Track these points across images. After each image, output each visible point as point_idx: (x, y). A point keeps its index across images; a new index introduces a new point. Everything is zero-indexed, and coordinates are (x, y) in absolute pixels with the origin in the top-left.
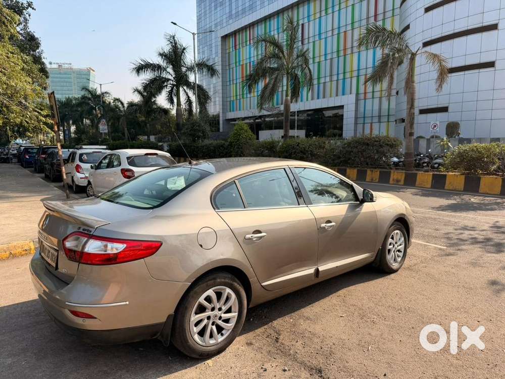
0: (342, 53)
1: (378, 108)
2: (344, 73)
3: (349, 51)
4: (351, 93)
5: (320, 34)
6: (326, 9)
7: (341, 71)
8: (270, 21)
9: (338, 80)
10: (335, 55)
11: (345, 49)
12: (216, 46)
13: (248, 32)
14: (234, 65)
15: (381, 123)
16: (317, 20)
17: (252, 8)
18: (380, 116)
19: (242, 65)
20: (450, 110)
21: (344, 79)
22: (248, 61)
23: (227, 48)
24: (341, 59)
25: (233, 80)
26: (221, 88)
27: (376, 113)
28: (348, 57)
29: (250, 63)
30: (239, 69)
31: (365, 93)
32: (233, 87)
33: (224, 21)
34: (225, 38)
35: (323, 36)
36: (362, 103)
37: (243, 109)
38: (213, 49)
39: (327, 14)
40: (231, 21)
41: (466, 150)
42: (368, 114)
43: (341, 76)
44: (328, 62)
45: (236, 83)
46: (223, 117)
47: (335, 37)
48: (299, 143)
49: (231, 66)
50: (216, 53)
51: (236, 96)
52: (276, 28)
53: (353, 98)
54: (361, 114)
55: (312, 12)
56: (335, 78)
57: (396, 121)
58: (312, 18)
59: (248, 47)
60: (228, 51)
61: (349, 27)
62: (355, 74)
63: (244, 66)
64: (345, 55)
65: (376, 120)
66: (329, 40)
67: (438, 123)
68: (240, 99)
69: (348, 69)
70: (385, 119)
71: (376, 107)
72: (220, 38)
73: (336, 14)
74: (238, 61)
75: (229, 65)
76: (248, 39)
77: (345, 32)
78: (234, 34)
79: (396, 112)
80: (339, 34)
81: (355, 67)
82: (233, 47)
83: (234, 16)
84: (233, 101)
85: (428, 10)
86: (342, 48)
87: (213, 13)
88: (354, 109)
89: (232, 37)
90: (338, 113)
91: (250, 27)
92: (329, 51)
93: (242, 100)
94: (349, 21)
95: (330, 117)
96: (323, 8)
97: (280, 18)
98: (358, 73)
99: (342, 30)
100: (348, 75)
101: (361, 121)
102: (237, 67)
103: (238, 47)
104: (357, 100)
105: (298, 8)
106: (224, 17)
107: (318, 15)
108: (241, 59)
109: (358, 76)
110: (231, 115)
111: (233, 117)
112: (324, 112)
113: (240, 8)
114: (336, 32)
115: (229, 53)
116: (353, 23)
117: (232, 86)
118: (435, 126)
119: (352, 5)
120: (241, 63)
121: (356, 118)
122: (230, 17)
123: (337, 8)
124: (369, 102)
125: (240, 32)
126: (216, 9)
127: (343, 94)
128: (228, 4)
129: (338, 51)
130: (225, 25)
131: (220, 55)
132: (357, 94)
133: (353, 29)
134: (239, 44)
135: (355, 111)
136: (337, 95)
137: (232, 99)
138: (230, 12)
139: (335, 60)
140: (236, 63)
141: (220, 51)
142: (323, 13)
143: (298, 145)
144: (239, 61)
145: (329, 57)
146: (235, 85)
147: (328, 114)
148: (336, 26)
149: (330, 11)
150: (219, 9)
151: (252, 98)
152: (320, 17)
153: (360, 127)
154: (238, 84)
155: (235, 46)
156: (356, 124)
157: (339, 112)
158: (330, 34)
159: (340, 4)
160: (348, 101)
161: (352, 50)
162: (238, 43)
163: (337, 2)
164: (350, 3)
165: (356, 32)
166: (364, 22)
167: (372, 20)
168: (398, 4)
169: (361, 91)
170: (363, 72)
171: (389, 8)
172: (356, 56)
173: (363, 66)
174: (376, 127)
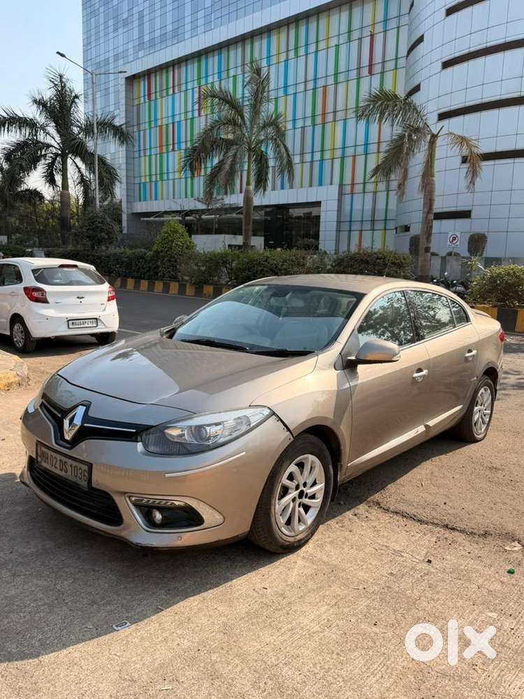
0: (319, 120)
1: (371, 207)
2: (322, 151)
3: (330, 118)
4: (331, 184)
5: (286, 87)
6: (296, 49)
7: (318, 147)
8: (207, 58)
9: (312, 162)
10: (309, 122)
11: (324, 114)
12: (117, 92)
13: (171, 74)
14: (147, 125)
15: (375, 232)
16: (282, 65)
17: (177, 35)
18: (373, 221)
19: (161, 126)
20: (473, 215)
21: (322, 160)
22: (170, 121)
23: (136, 96)
24: (318, 129)
25: (145, 150)
26: (125, 161)
27: (368, 216)
28: (329, 127)
29: (173, 124)
30: (155, 133)
31: (353, 184)
32: (144, 162)
33: (131, 51)
34: (132, 80)
35: (291, 90)
36: (347, 198)
37: (162, 199)
38: (112, 96)
39: (297, 56)
40: (141, 54)
41: (500, 273)
42: (357, 216)
43: (317, 156)
44: (298, 131)
45: (150, 155)
46: (127, 208)
47: (310, 93)
48: (268, 257)
49: (142, 127)
50: (117, 103)
51: (150, 175)
52: (216, 71)
53: (334, 189)
54: (346, 217)
55: (274, 51)
56: (308, 158)
57: (396, 228)
58: (274, 60)
59: (170, 97)
60: (136, 102)
61: (331, 80)
62: (338, 153)
63: (164, 127)
64: (324, 123)
65: (367, 226)
66: (300, 97)
67: (458, 234)
68: (156, 181)
69: (328, 145)
70: (380, 226)
71: (368, 206)
72: (124, 79)
73: (311, 57)
74: (153, 118)
75: (139, 124)
76: (171, 85)
77: (325, 87)
78: (148, 74)
79: (397, 216)
80: (315, 89)
81: (339, 144)
82: (144, 96)
83: (147, 45)
84: (145, 183)
85: (447, 65)
86: (319, 111)
87: (111, 35)
88: (336, 209)
89: (144, 80)
90: (311, 213)
91: (173, 66)
92: (299, 114)
93: (159, 183)
94: (331, 71)
95: (299, 218)
96: (292, 46)
97: (223, 55)
98: (343, 153)
99: (321, 83)
100: (328, 155)
101: (345, 226)
102: (152, 129)
103: (153, 97)
104: (341, 194)
105: (252, 43)
106: (131, 45)
107: (283, 57)
108: (159, 117)
109: (343, 158)
110: (141, 207)
111: (144, 211)
112: (290, 210)
113: (157, 33)
114: (310, 85)
115: (138, 105)
116: (336, 74)
117: (143, 159)
118: (454, 239)
119: (336, 45)
120: (159, 124)
121: (339, 222)
122: (141, 45)
123: (312, 48)
124: (358, 199)
125: (158, 73)
126: (116, 30)
127: (321, 184)
128: (136, 24)
129: (314, 116)
130: (131, 58)
131: (123, 108)
132: (341, 185)
133: (336, 83)
134: (156, 92)
135: (338, 211)
136: (311, 186)
137: (143, 181)
138: (141, 37)
139: (309, 130)
140: (150, 122)
141: (123, 101)
142: (292, 54)
143: (266, 261)
144: (156, 120)
145: (299, 124)
146: (147, 158)
147: (295, 213)
148: (311, 76)
149: (302, 51)
150: (121, 30)
151: (176, 181)
152: (287, 60)
153: (344, 235)
154: (153, 157)
155: (149, 94)
156: (338, 231)
157: (314, 211)
158: (301, 88)
159: (317, 42)
160: (327, 195)
161: (335, 116)
162: (153, 91)
163: (312, 39)
164: (333, 42)
165: (341, 88)
166: (353, 74)
167: (365, 71)
168: (403, 51)
169: (348, 180)
170: (350, 151)
171: (391, 54)
172: (340, 126)
173: (350, 142)
174: (367, 236)
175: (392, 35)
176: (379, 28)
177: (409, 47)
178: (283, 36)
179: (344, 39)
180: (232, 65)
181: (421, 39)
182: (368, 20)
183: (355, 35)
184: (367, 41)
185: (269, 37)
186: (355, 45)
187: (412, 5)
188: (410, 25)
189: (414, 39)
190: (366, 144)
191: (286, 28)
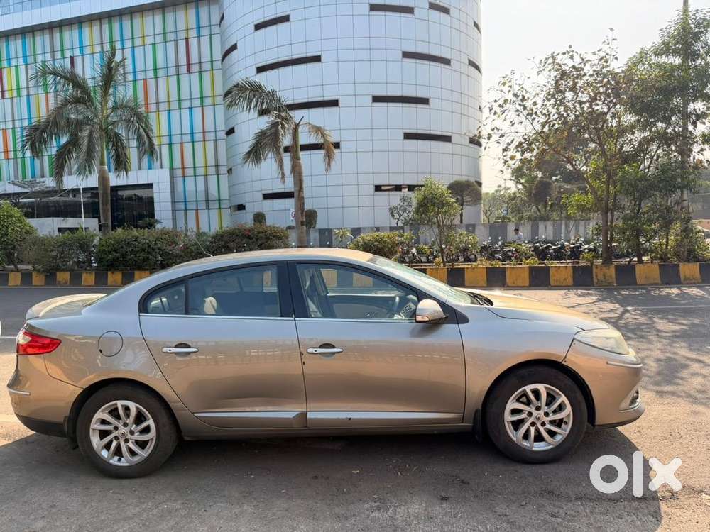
1: (203, 188)
3: (153, 108)
4: (162, 168)
6: (111, 42)
8: (7, 41)
11: (147, 104)
15: (211, 211)
16: (97, 56)
18: (207, 201)
27: (202, 197)
28: (153, 116)
31: (183, 168)
36: (179, 181)
42: (191, 197)
47: (130, 84)
53: (165, 173)
54: (180, 197)
55: (87, 42)
57: (230, 207)
58: (87, 50)
61: (151, 74)
62: (166, 140)
64: (148, 112)
65: (202, 205)
69: (154, 133)
70: (214, 205)
71: (201, 187)
73: (128, 52)
77: (145, 80)
79: (229, 196)
80: (135, 81)
81: (165, 131)
85: (261, 70)
86: (141, 101)
88: (169, 190)
90: (144, 194)
94: (150, 66)
95: (130, 199)
96: (106, 39)
97: (27, 41)
98: (170, 140)
99: (140, 76)
101: (181, 206)
104: (172, 177)
105: (61, 32)
109: (170, 144)
114: (130, 77)
116: (155, 69)
119: (153, 44)
121: (174, 202)
124: (190, 181)
127: (150, 168)
132: (172, 169)
133: (156, 78)
135: (171, 192)
136: (140, 168)
142: (107, 47)
148: (129, 69)
149: (118, 45)
152: (102, 52)
153: (180, 215)
156: (174, 210)
157: (146, 192)
159: (133, 38)
160: (158, 178)
161: (158, 107)
163: (127, 34)
164: (150, 41)
165: (162, 82)
166: (172, 71)
167: (184, 69)
168: (218, 55)
169: (177, 164)
170: (176, 139)
171: (206, 57)
172: (164, 116)
173: (175, 130)
174: (203, 215)
175: (205, 41)
176: (193, 33)
177: (223, 53)
178: (96, 28)
179: (159, 39)
180: (39, 50)
181: (234, 47)
182: (182, 26)
183: (171, 37)
184: (182, 44)
185: (80, 28)
186: (171, 46)
187: (222, 18)
188: (222, 34)
189: (227, 47)
190: (192, 133)
191: (98, 22)
